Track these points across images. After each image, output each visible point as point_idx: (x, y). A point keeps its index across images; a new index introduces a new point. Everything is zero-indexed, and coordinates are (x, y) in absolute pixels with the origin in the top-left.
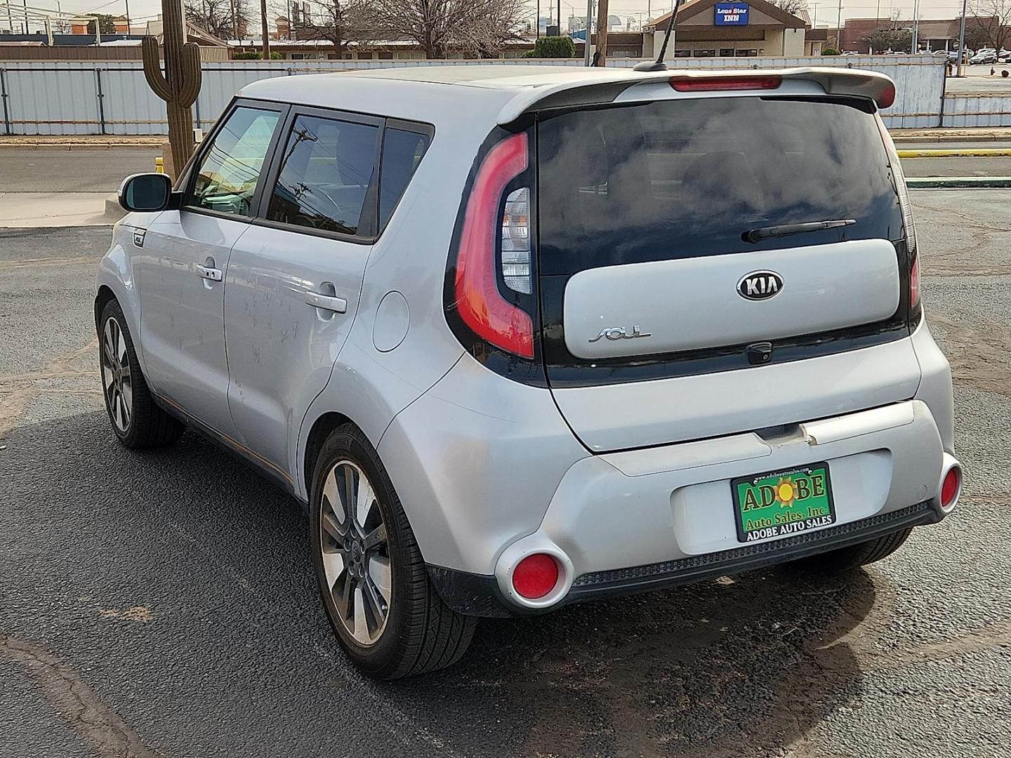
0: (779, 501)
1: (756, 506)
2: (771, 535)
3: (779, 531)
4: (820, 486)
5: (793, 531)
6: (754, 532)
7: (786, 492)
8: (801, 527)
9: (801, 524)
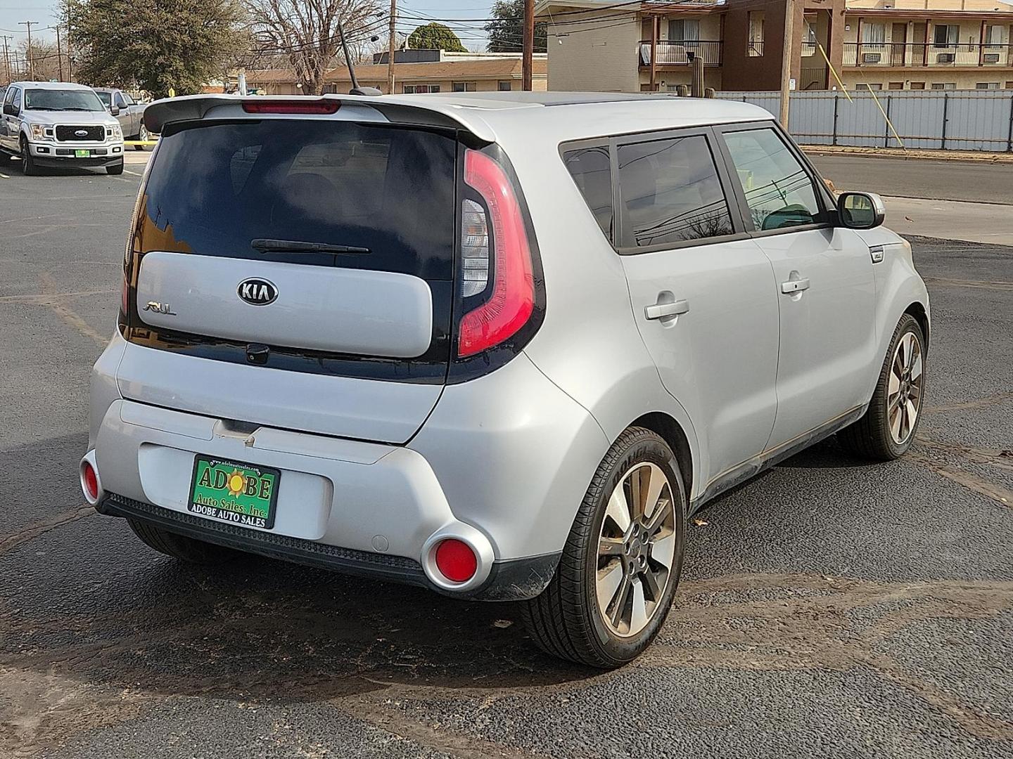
0: (229, 488)
1: (209, 485)
2: (209, 514)
3: (217, 513)
4: (267, 489)
5: (228, 519)
6: (198, 506)
7: (237, 483)
8: (236, 519)
9: (237, 516)
